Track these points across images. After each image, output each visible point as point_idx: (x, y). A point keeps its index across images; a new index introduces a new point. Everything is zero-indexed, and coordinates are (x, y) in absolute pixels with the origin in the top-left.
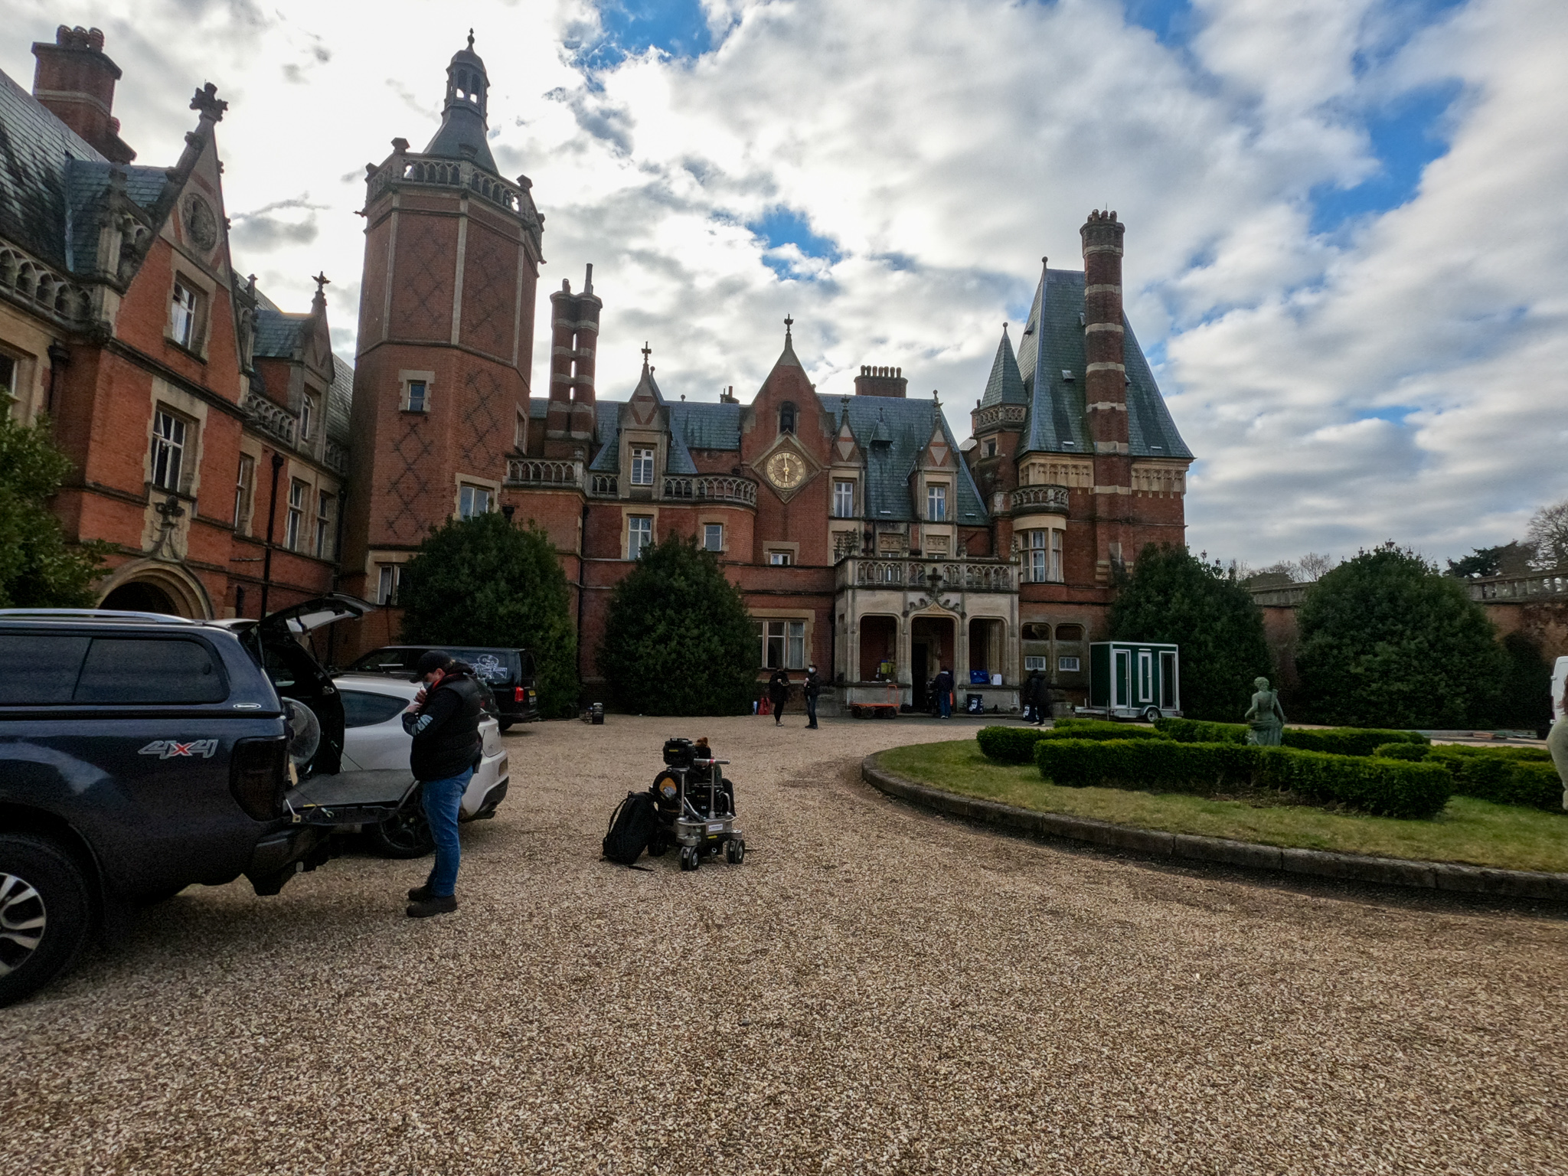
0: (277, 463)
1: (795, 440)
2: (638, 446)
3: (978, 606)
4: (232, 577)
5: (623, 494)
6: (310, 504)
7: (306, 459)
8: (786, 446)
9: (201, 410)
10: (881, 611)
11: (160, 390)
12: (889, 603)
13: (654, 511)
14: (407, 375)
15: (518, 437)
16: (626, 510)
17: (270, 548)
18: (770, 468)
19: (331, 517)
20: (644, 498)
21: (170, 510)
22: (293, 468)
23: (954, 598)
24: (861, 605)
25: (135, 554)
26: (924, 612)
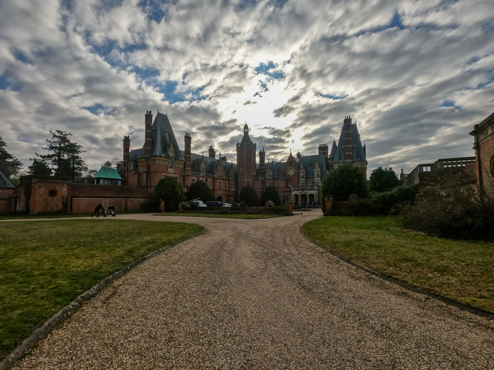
0: (229, 183)
1: (292, 168)
2: (269, 173)
3: (310, 192)
4: (226, 195)
5: (267, 179)
6: (233, 186)
7: (232, 181)
8: (291, 169)
9: (222, 181)
10: (296, 194)
11: (219, 181)
12: (297, 193)
13: (271, 181)
14: (241, 170)
15: (254, 174)
16: (268, 181)
17: (229, 191)
18: (289, 172)
19: (235, 186)
20: (270, 180)
21: (220, 190)
22: (231, 182)
23: (306, 191)
24: (294, 193)
25: (218, 194)
26: (302, 193)
